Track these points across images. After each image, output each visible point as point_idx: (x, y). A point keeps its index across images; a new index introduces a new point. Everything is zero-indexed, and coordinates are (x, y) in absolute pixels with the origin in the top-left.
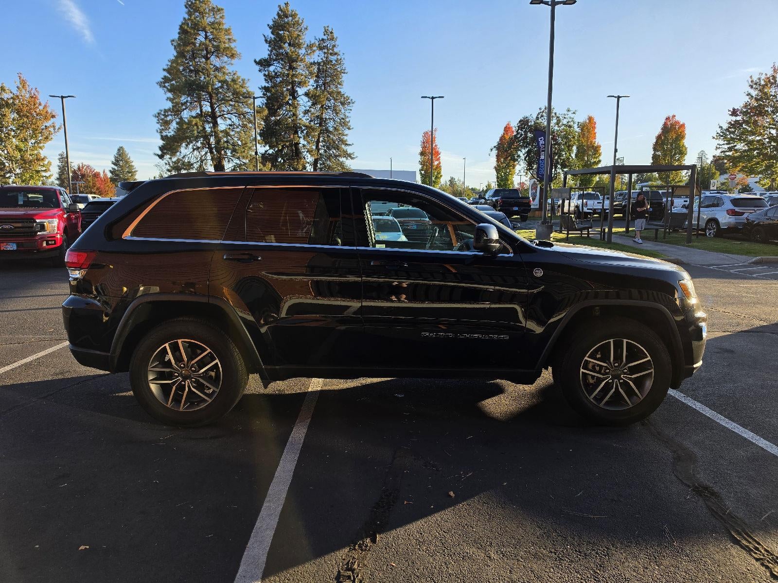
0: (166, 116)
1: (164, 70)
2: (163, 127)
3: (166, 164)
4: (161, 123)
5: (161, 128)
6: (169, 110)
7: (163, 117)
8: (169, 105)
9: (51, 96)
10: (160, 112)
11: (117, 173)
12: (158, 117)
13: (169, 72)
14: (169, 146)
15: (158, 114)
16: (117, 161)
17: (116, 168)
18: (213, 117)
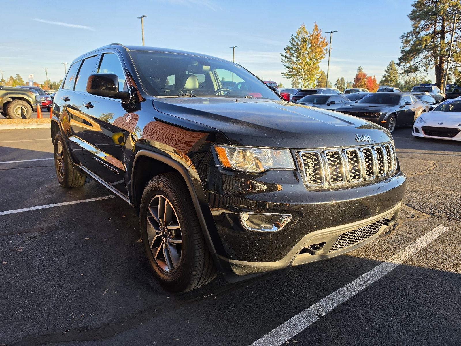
0: (408, 37)
1: (413, 5)
2: (405, 45)
3: (402, 69)
4: (404, 42)
5: (403, 45)
6: (411, 32)
7: (406, 38)
8: (411, 29)
9: (326, 33)
10: (404, 35)
11: (387, 77)
12: (402, 38)
13: (416, 7)
14: (405, 57)
15: (403, 36)
16: (388, 70)
17: (387, 74)
18: (442, 34)
